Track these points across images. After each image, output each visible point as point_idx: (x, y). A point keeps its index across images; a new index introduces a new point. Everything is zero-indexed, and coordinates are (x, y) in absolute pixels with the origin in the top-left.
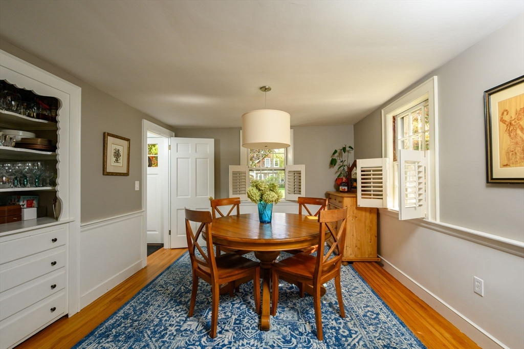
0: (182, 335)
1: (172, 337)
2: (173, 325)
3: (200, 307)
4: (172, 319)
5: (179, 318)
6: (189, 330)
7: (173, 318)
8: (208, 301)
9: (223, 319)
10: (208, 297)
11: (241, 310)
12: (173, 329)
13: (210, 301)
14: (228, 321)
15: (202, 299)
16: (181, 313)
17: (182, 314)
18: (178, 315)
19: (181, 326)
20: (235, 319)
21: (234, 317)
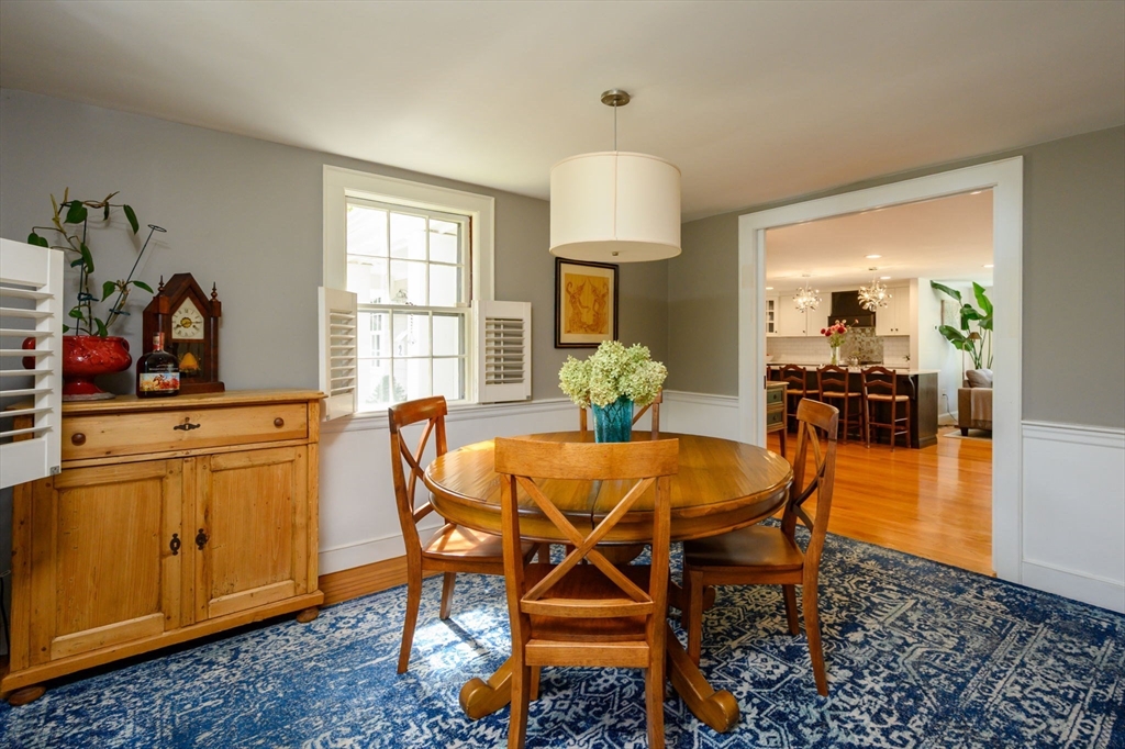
0: (852, 662)
1: (872, 667)
2: (869, 693)
3: (792, 707)
4: (874, 711)
5: (853, 702)
6: (834, 664)
7: (868, 710)
8: (761, 711)
9: (757, 651)
10: (751, 726)
11: (707, 649)
12: (868, 682)
13: (755, 710)
14: (752, 643)
15: (773, 733)
16: (848, 714)
17: (845, 709)
18: (855, 713)
19: (851, 680)
20: (734, 640)
21: (734, 644)
